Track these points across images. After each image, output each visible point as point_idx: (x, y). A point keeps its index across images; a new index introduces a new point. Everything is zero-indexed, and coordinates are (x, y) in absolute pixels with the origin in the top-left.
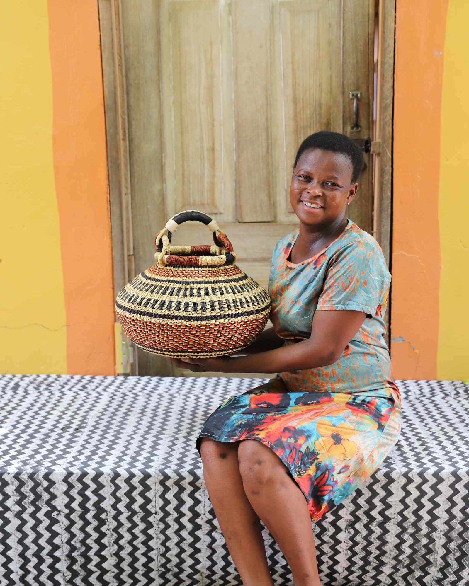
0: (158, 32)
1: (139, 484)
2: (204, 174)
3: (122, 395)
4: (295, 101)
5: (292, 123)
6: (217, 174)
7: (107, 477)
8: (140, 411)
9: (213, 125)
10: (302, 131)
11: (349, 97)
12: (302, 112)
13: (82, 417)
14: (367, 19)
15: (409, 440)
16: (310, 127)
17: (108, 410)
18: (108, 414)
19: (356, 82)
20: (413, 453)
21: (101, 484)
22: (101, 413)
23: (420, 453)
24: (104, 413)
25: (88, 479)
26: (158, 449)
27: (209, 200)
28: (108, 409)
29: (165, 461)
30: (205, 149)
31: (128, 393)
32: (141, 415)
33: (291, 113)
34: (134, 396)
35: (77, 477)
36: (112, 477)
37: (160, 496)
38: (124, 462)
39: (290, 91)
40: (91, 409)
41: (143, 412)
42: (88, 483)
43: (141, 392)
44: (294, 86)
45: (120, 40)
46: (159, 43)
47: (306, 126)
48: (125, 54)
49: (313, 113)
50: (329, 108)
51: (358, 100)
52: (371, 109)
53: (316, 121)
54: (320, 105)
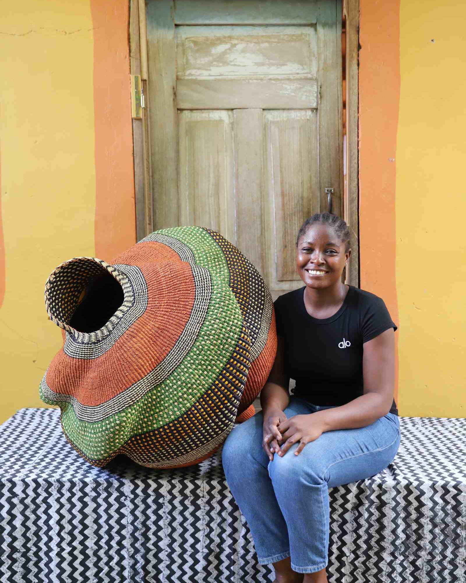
4: (283, 195)
5: (280, 212)
9: (219, 213)
10: (288, 218)
11: (325, 192)
12: (288, 203)
14: (337, 134)
16: (295, 215)
19: (329, 181)
33: (280, 204)
39: (279, 188)
44: (282, 183)
45: (148, 149)
46: (178, 152)
47: (292, 214)
48: (152, 160)
49: (297, 204)
50: (309, 200)
51: (332, 193)
52: (342, 201)
53: (299, 210)
54: (302, 198)
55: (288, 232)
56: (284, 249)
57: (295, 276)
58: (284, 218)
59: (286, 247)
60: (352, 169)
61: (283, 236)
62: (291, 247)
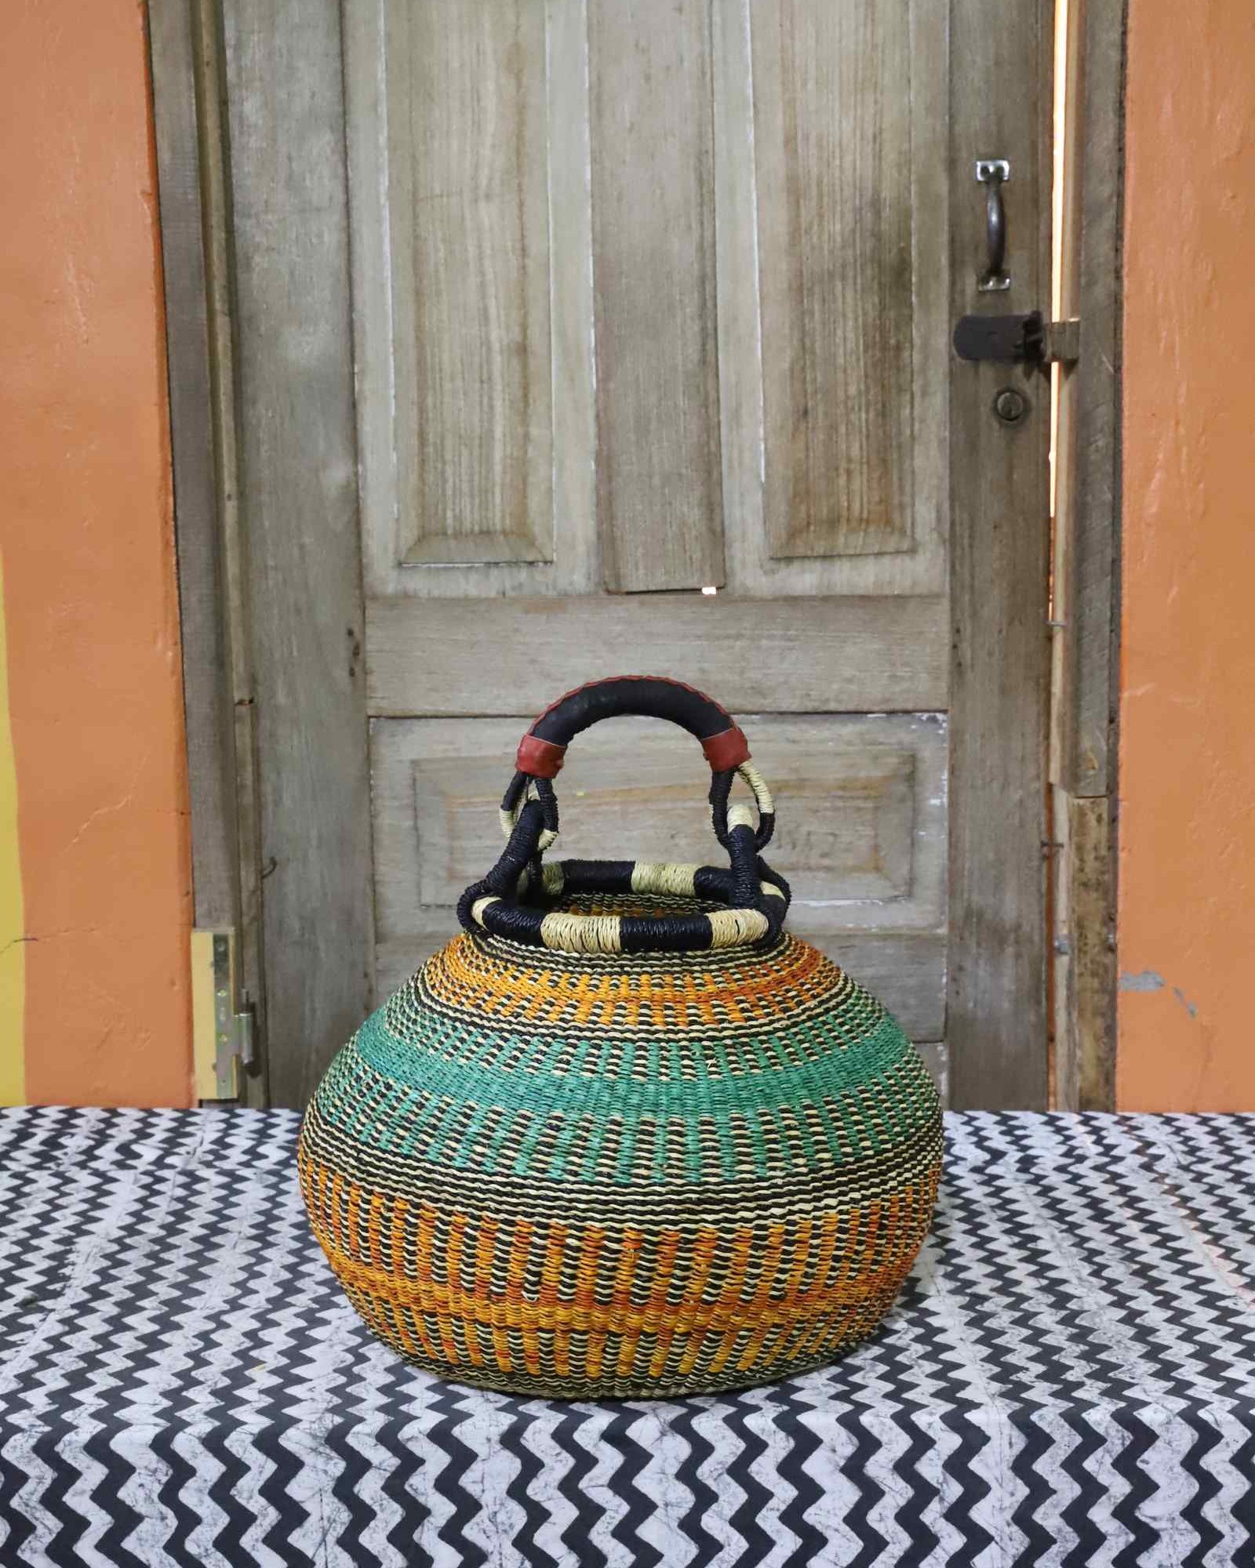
1: (263, 1501)
2: (491, 431)
3: (183, 1179)
4: (795, 190)
5: (783, 264)
6: (534, 431)
7: (147, 1480)
8: (254, 1232)
9: (523, 271)
11: (970, 176)
12: (815, 227)
13: (50, 1257)
15: (1174, 1304)
16: (844, 278)
17: (140, 1233)
18: (142, 1244)
19: (994, 128)
20: (1190, 1348)
21: (129, 1509)
22: (118, 1241)
23: (1215, 1348)
24: (128, 1241)
25: (83, 1492)
26: (311, 1360)
27: (508, 522)
28: (140, 1227)
29: (337, 1401)
30: (496, 346)
31: (203, 1172)
32: (257, 1245)
33: (782, 230)
34: (225, 1180)
35: (42, 1490)
36: (164, 1479)
37: (341, 1542)
38: (193, 1409)
39: (776, 157)
40: (78, 1230)
41: (263, 1234)
42: (80, 1511)
43: (247, 1165)
44: (790, 140)
47: (831, 275)
49: (854, 231)
50: (906, 212)
51: (1003, 184)
52: (1044, 216)
53: (863, 255)
54: (876, 204)
55: (813, 353)
56: (796, 429)
57: (842, 540)
58: (800, 290)
59: (806, 412)
60: (1098, 72)
61: (792, 370)
62: (826, 414)
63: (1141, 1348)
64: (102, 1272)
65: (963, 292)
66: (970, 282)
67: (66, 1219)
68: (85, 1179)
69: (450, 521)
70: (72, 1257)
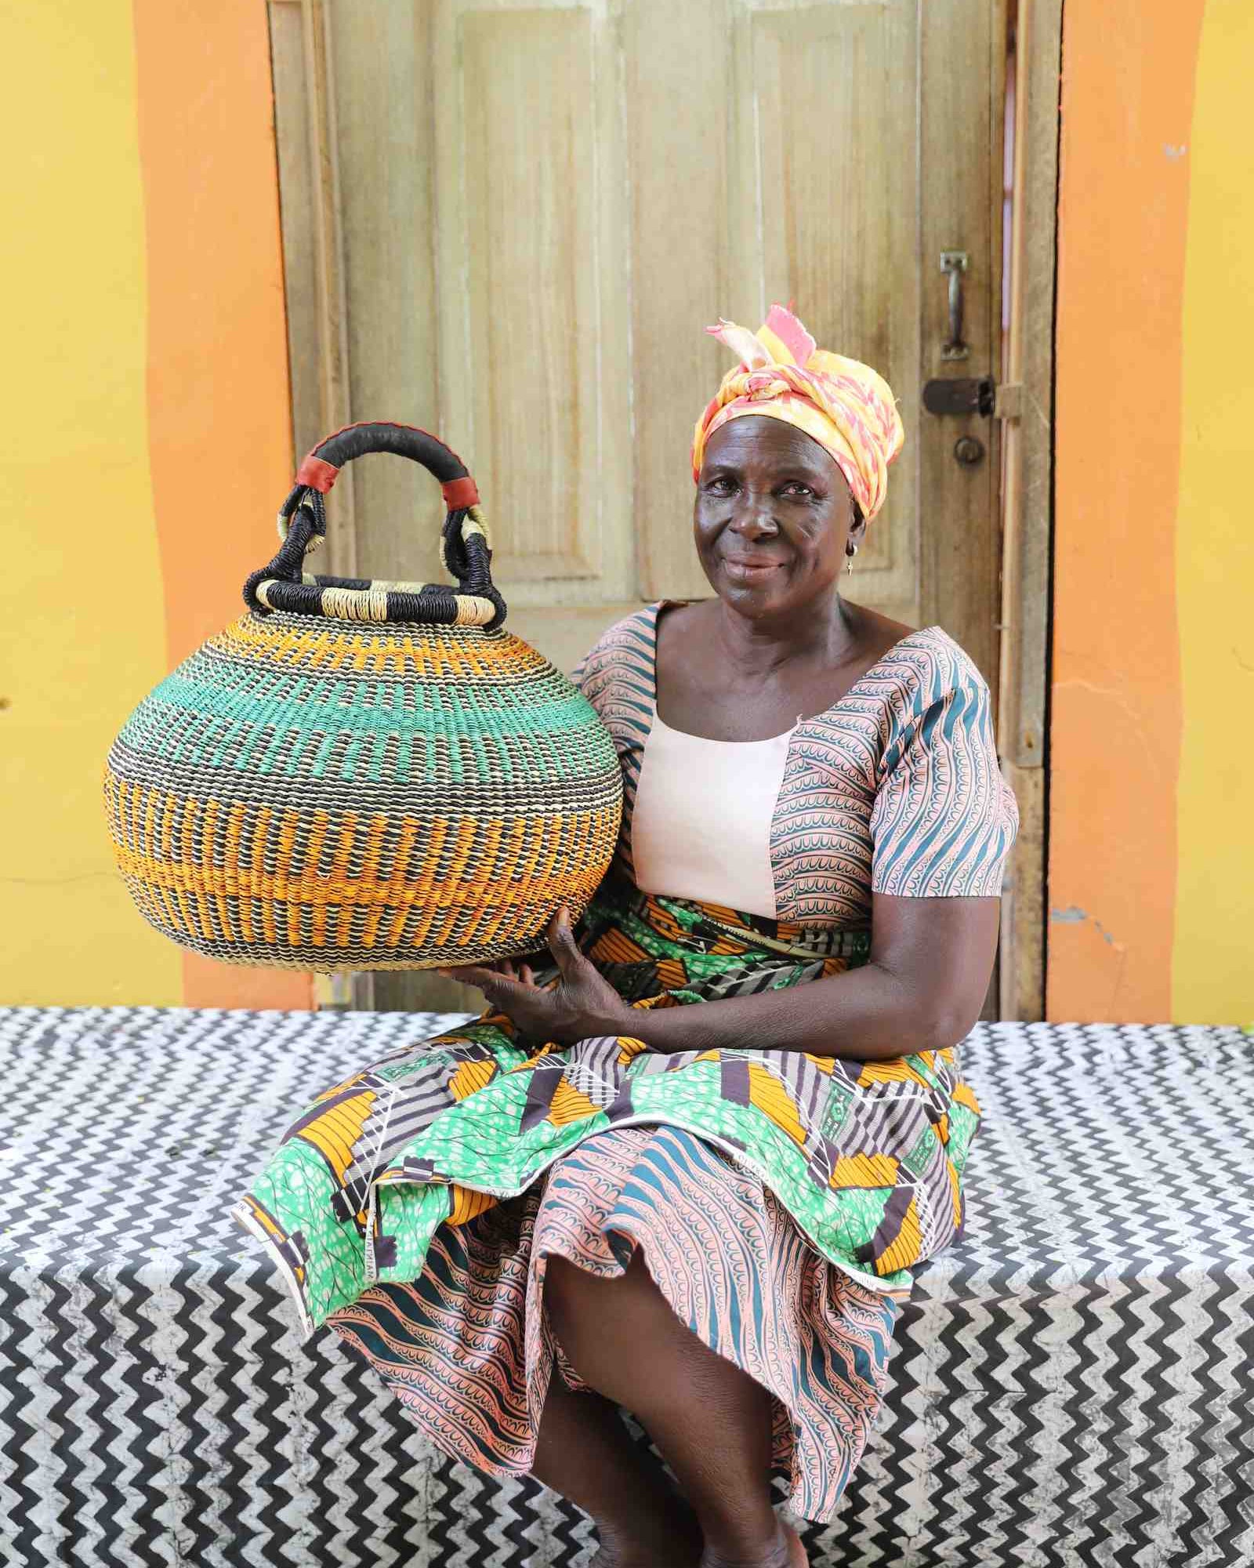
0: (430, 94)
2: (549, 473)
4: (794, 280)
6: (584, 472)
9: (574, 341)
11: (937, 266)
13: (224, 1118)
14: (984, 59)
15: (1097, 1184)
19: (955, 229)
20: (1106, 1220)
23: (1126, 1220)
27: (563, 543)
30: (553, 404)
39: (779, 253)
44: (792, 238)
45: (326, 114)
46: (429, 125)
48: (339, 154)
49: (841, 311)
50: (886, 297)
51: (962, 274)
52: (996, 298)
53: (849, 329)
54: (860, 288)
60: (1037, 185)
63: (1068, 1220)
64: (262, 1132)
65: (930, 360)
66: (936, 352)
67: (239, 1089)
68: (257, 1059)
69: (517, 542)
70: (240, 1119)
